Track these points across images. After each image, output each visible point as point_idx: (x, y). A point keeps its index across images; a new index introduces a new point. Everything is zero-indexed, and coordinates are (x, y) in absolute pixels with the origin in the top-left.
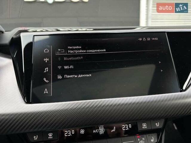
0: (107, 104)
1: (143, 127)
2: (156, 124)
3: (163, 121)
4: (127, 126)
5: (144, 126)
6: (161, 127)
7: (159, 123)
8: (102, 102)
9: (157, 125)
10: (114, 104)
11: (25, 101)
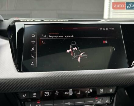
2: (110, 90)
3: (115, 88)
4: (88, 91)
5: (101, 91)
6: (113, 92)
9: (111, 91)
10: (80, 74)
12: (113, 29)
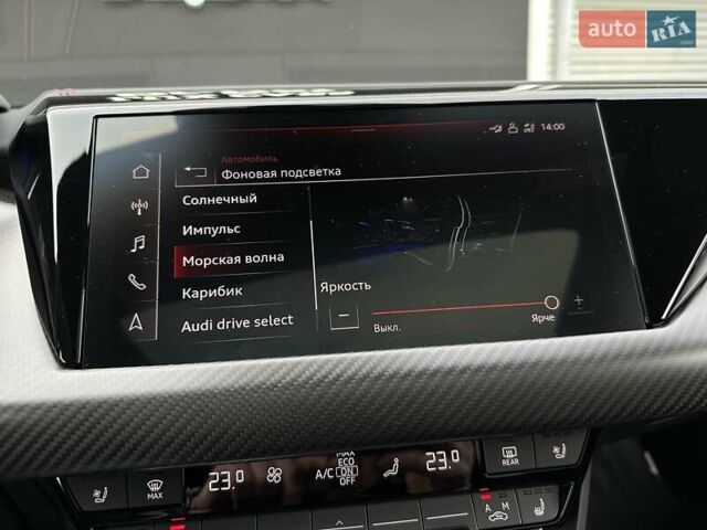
0: (379, 370)
1: (504, 462)
2: (556, 450)
3: (580, 440)
4: (442, 456)
5: (510, 456)
6: (574, 460)
7: (564, 448)
8: (345, 363)
9: (560, 453)
10: (406, 369)
11: (57, 359)
12: (560, 127)
